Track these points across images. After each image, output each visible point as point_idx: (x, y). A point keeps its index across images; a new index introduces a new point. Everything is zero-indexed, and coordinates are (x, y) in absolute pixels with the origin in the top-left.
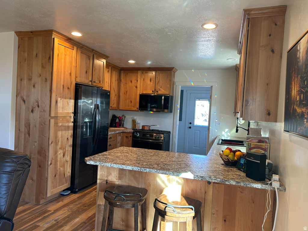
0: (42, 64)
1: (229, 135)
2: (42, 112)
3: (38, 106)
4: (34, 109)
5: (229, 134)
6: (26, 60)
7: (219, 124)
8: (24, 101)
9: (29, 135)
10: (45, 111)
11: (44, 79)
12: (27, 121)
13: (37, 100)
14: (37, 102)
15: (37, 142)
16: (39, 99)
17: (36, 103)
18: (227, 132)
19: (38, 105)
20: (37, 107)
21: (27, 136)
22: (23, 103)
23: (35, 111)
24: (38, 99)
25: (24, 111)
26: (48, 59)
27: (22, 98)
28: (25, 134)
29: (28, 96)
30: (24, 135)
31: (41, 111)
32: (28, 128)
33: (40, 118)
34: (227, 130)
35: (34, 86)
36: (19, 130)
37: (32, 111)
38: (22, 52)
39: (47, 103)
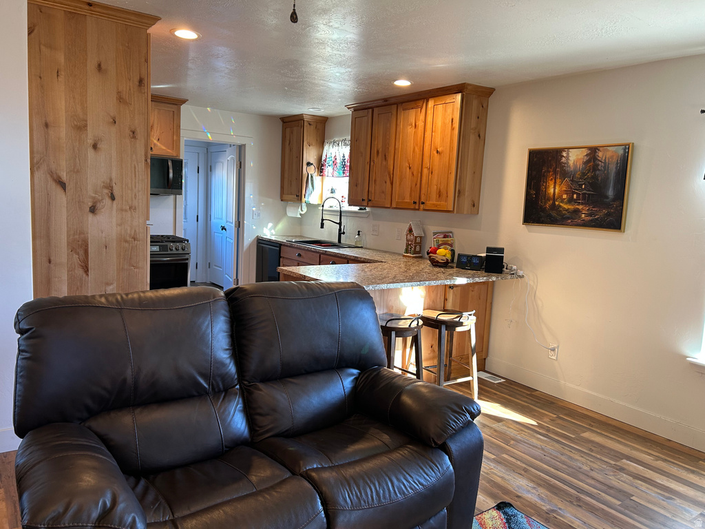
0: (119, 93)
1: (274, 233)
2: (126, 211)
3: (113, 198)
4: (99, 205)
5: (273, 231)
6: (62, 73)
7: (259, 215)
8: (63, 185)
9: (86, 271)
10: (135, 209)
11: (128, 132)
12: (77, 237)
13: (108, 181)
14: (110, 188)
15: (115, 285)
16: (114, 181)
17: (106, 191)
18: (270, 229)
19: (112, 194)
20: (107, 201)
21: (80, 272)
22: (59, 190)
23: (103, 210)
24: (111, 180)
25: (64, 210)
26: (137, 83)
27: (52, 176)
28: (71, 270)
29: (76, 171)
30: (68, 271)
31: (122, 210)
32: (82, 252)
33: (117, 225)
34: (270, 225)
35: (95, 147)
36: (50, 262)
37: (93, 210)
38: (42, 47)
39: (139, 191)
